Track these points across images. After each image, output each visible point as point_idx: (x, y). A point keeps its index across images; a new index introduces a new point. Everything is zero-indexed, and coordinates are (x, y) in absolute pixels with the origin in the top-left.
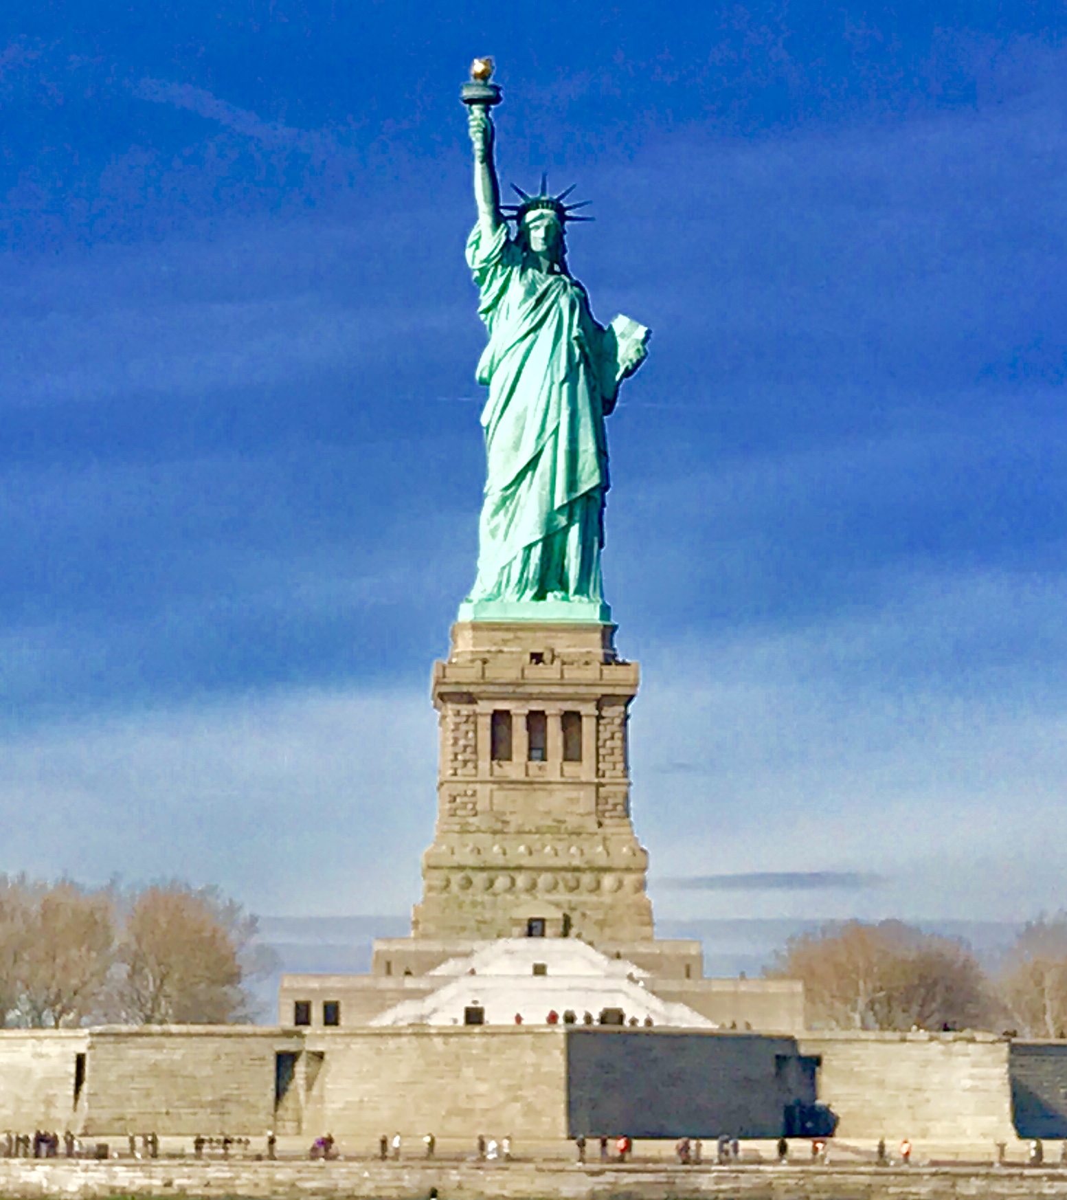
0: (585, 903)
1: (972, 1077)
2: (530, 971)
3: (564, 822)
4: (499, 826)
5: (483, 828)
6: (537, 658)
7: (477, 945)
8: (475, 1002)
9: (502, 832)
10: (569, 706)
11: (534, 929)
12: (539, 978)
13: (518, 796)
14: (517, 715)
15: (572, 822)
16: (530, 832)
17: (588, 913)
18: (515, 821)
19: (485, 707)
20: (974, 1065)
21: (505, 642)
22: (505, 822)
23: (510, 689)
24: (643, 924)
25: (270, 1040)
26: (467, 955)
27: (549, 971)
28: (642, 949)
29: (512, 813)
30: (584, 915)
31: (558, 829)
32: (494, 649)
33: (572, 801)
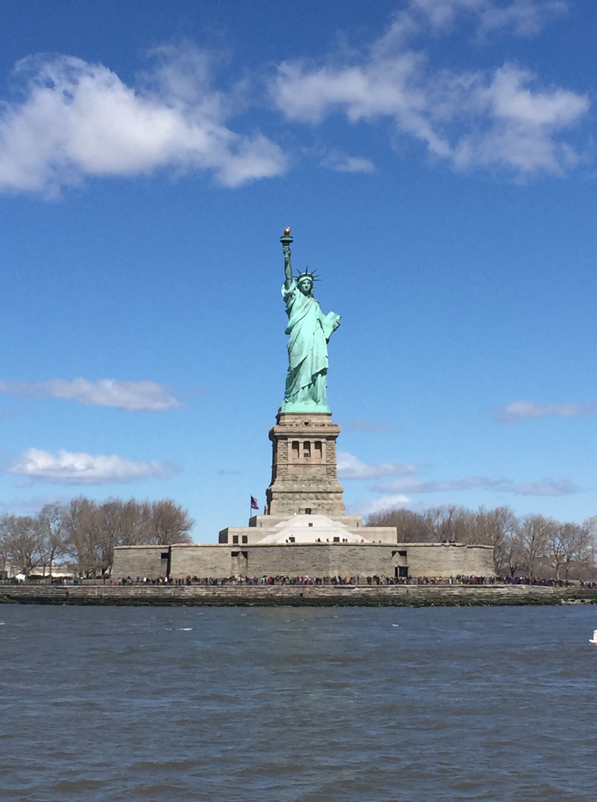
0: (323, 503)
1: (455, 557)
2: (308, 525)
3: (316, 477)
4: (295, 479)
5: (290, 479)
6: (306, 424)
7: (289, 517)
8: (292, 535)
9: (296, 480)
10: (317, 440)
11: (308, 511)
12: (311, 527)
13: (301, 469)
14: (301, 443)
15: (319, 477)
16: (305, 480)
17: (324, 506)
18: (300, 477)
19: (290, 440)
20: (455, 553)
21: (296, 419)
22: (297, 477)
23: (298, 434)
24: (342, 510)
25: (229, 548)
26: (287, 520)
27: (313, 525)
28: (343, 518)
29: (299, 474)
30: (323, 507)
31: (315, 480)
32: (292, 421)
33: (319, 470)
